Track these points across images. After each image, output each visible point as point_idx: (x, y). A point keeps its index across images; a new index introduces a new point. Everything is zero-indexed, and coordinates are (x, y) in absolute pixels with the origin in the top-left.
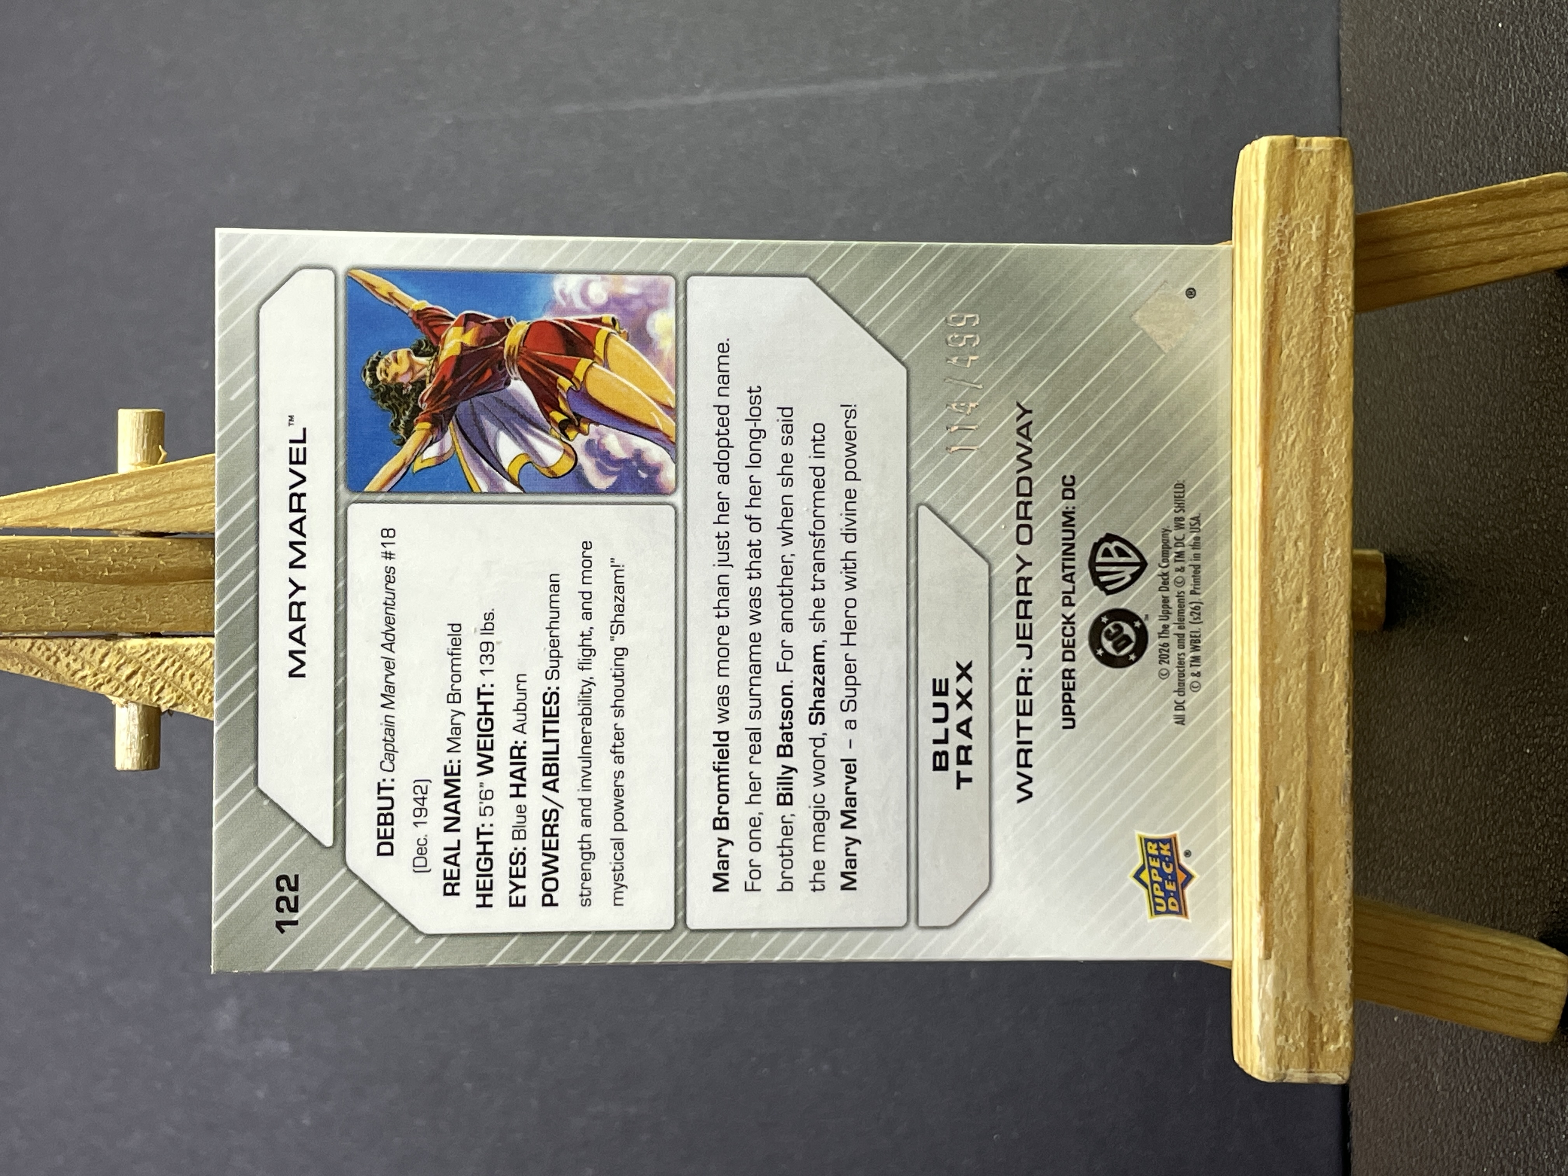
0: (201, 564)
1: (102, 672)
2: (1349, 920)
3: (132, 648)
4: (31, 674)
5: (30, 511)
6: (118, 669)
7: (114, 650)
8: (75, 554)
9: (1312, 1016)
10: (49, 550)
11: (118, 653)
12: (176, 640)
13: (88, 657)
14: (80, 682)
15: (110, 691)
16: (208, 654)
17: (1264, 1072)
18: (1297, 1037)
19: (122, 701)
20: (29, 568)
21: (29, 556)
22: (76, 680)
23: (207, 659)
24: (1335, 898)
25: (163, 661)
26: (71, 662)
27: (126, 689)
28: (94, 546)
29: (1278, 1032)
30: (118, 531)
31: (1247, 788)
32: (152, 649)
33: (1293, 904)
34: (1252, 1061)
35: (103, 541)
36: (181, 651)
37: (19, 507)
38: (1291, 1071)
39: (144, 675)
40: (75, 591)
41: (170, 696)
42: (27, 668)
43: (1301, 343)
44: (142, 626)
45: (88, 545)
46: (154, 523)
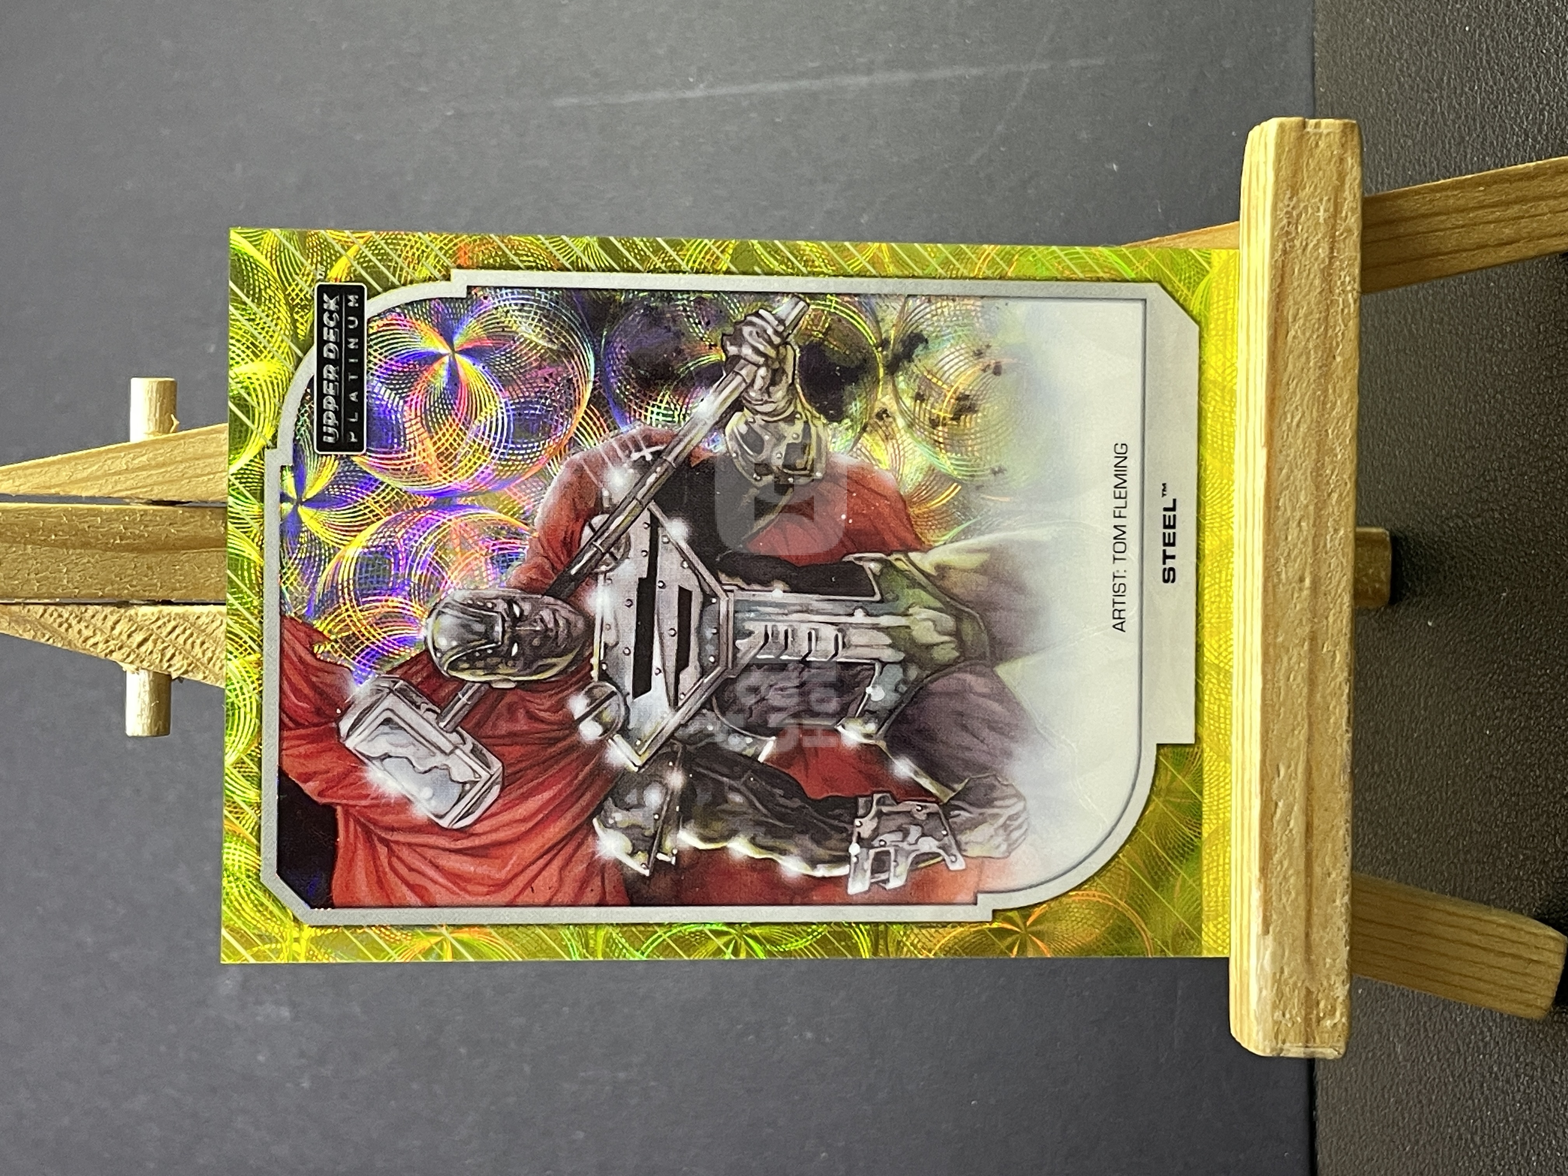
0: (212, 533)
1: (113, 639)
2: (1347, 897)
3: (143, 615)
4: (43, 640)
5: (43, 478)
6: (129, 636)
7: (126, 617)
8: (87, 522)
9: (1309, 992)
10: (61, 518)
11: (130, 621)
12: (187, 607)
13: (99, 624)
14: (92, 649)
15: (121, 657)
16: (218, 622)
17: (1261, 1046)
18: (1294, 1012)
19: (133, 667)
20: (42, 535)
21: (41, 523)
22: (88, 647)
23: (218, 628)
24: (1334, 875)
25: (174, 628)
26: (83, 629)
27: (137, 656)
28: (105, 514)
29: (1275, 1007)
30: (130, 499)
31: (1247, 766)
32: (163, 617)
33: (1292, 880)
34: (1249, 1036)
35: (116, 510)
36: (192, 619)
37: (31, 474)
38: (1287, 1045)
39: (155, 643)
40: (87, 558)
41: (181, 663)
42: (39, 633)
43: (1308, 324)
44: (153, 594)
45: (99, 513)
46: (166, 492)
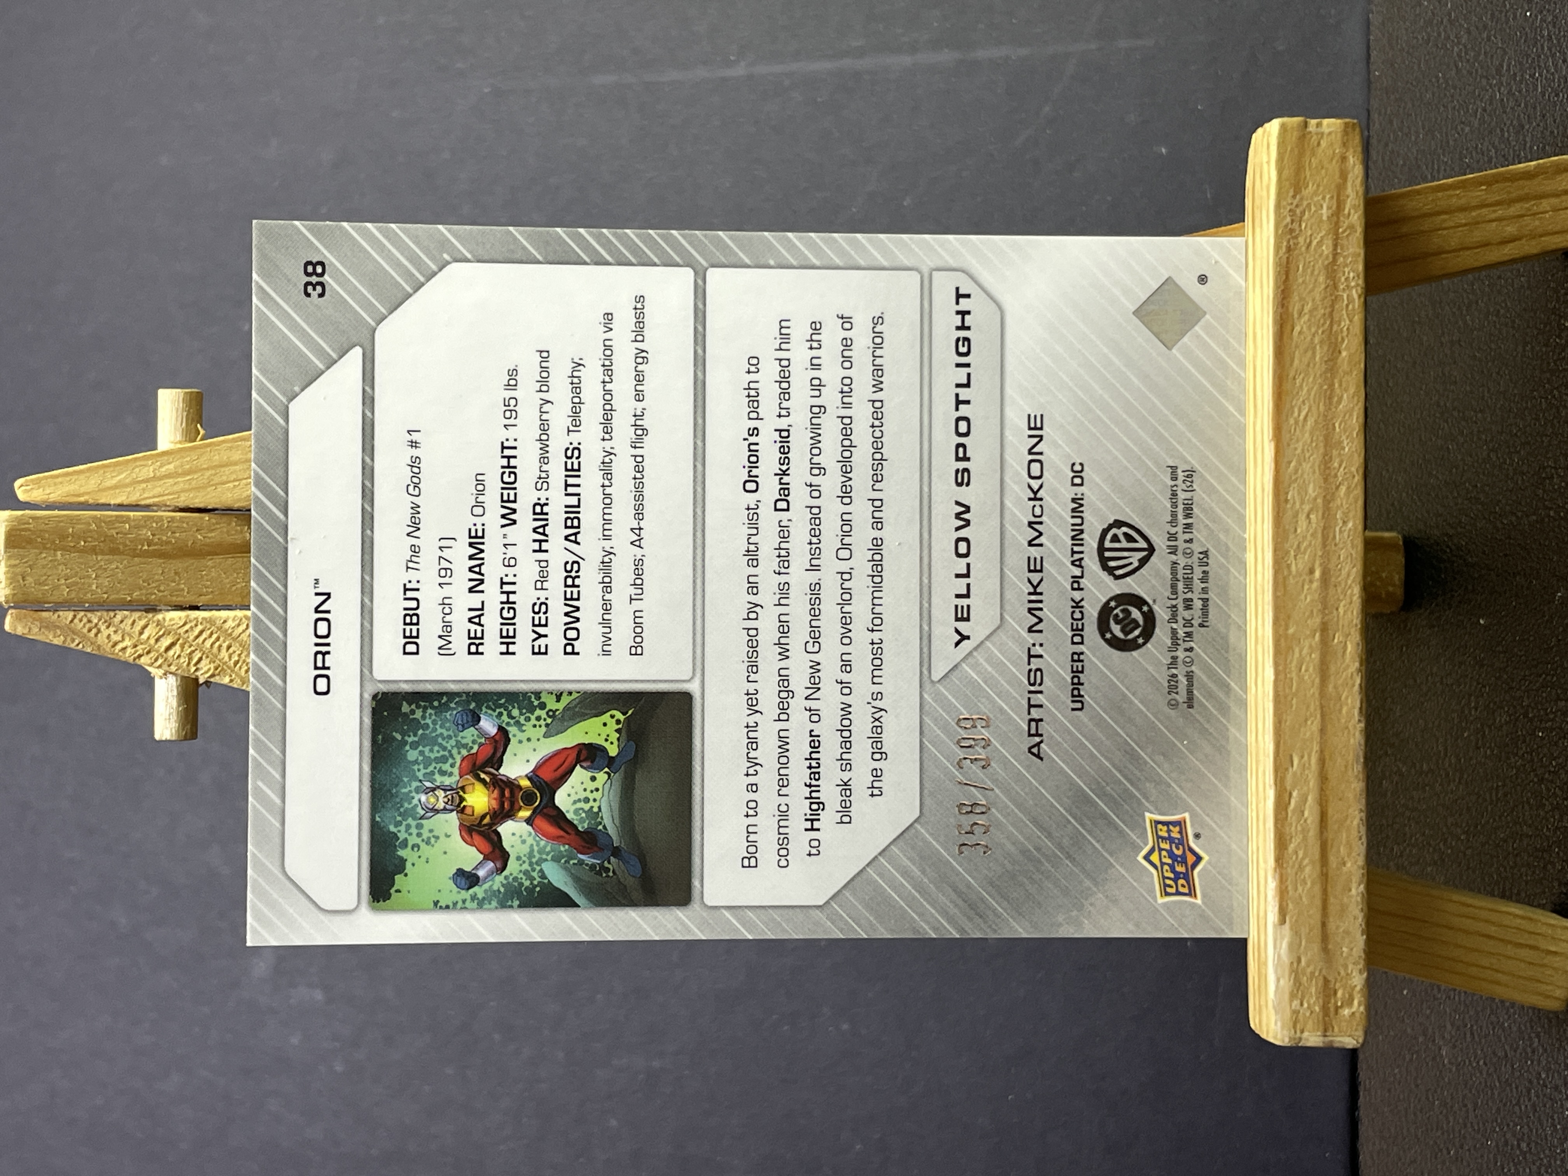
0: (238, 539)
1: (142, 644)
2: (1362, 886)
3: (170, 620)
4: (73, 645)
5: (72, 487)
6: (157, 640)
7: (153, 622)
8: (115, 528)
9: (1326, 981)
10: (90, 524)
11: (157, 625)
12: (214, 612)
13: (128, 628)
14: (120, 653)
15: (149, 662)
16: (244, 626)
17: (1279, 1036)
18: (1312, 1002)
19: (161, 672)
20: (71, 541)
21: (71, 530)
22: (117, 651)
23: (244, 631)
24: (1349, 865)
25: (201, 632)
26: (112, 633)
27: (165, 660)
28: (134, 520)
29: (1293, 996)
30: (158, 506)
31: (1261, 758)
32: (191, 621)
33: (1308, 870)
34: (1267, 1025)
35: (142, 516)
36: (219, 623)
37: (61, 483)
38: (1306, 1034)
39: (182, 646)
40: (116, 564)
41: (208, 667)
42: (69, 639)
43: (1313, 320)
44: (179, 599)
45: (128, 520)
46: (192, 498)
